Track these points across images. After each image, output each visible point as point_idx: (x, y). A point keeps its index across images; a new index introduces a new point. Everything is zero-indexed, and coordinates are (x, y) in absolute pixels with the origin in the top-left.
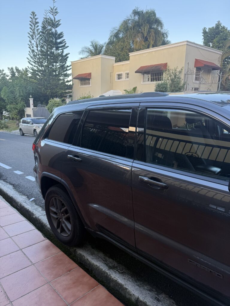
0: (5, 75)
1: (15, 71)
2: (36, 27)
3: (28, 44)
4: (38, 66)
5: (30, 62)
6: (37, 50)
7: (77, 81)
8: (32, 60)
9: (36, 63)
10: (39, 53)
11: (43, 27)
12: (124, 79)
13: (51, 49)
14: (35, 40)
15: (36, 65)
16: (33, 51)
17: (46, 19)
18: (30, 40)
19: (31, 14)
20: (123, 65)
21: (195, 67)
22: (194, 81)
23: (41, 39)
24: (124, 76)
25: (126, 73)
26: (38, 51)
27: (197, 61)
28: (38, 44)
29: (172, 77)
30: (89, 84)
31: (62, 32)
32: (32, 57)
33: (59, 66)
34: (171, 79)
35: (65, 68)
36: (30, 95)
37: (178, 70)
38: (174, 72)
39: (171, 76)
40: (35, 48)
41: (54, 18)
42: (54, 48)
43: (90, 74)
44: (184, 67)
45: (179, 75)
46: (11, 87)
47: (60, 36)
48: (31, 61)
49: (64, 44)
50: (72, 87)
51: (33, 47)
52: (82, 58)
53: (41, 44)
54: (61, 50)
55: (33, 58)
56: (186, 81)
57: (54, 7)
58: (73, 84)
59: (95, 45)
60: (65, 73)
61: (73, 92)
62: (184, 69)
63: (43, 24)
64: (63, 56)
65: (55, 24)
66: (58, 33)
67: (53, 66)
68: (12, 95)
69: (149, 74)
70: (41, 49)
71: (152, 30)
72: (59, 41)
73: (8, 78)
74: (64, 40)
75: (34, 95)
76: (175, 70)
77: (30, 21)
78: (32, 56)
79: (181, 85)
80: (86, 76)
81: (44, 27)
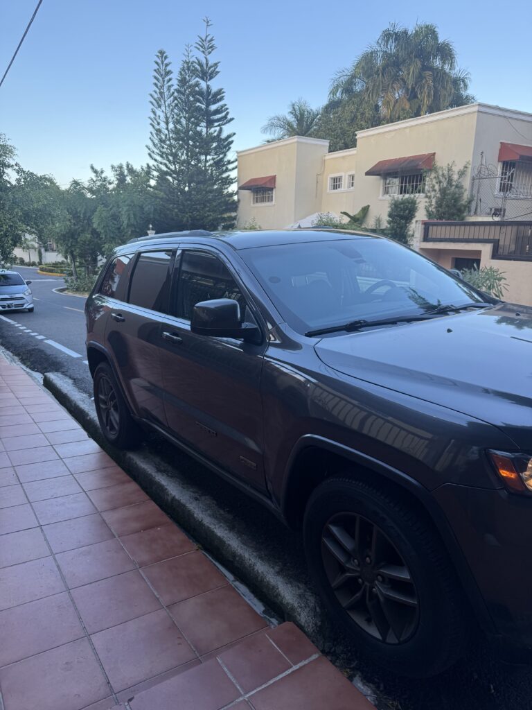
0: (104, 181)
1: (126, 172)
2: (166, 82)
3: (150, 118)
4: (167, 162)
5: (153, 155)
6: (167, 129)
7: (247, 193)
8: (156, 151)
9: (164, 156)
10: (171, 135)
11: (180, 81)
12: (346, 189)
13: (197, 125)
14: (163, 108)
15: (165, 161)
16: (159, 131)
17: (187, 63)
18: (152, 109)
19: (157, 56)
20: (343, 157)
21: (499, 161)
22: (496, 193)
23: (176, 105)
24: (345, 182)
25: (350, 175)
26: (168, 131)
27: (504, 146)
28: (168, 116)
29: (442, 184)
30: (270, 199)
31: (222, 89)
32: (155, 145)
33: (212, 162)
34: (440, 190)
35: (224, 165)
36: (149, 224)
37: (456, 169)
38: (446, 173)
39: (440, 182)
40: (163, 125)
41: (207, 60)
42: (204, 124)
43: (273, 179)
44: (471, 162)
45: (460, 180)
46: (113, 206)
47: (217, 97)
48: (153, 152)
49: (223, 114)
50: (237, 207)
51: (159, 124)
52: (268, 142)
53: (175, 116)
54: (217, 126)
55: (159, 145)
56: (475, 192)
57: (207, 37)
58: (239, 200)
59: (300, 112)
60: (225, 175)
61: (238, 217)
62: (470, 167)
63: (181, 74)
64: (221, 139)
65: (207, 73)
66: (213, 92)
67: (199, 161)
68: (115, 222)
69: (396, 177)
70: (176, 127)
71: (427, 72)
72: (213, 107)
73: (111, 187)
74: (226, 105)
75: (157, 223)
76: (450, 170)
77: (155, 70)
78: (156, 142)
79: (463, 202)
80: (266, 183)
81: (183, 82)
